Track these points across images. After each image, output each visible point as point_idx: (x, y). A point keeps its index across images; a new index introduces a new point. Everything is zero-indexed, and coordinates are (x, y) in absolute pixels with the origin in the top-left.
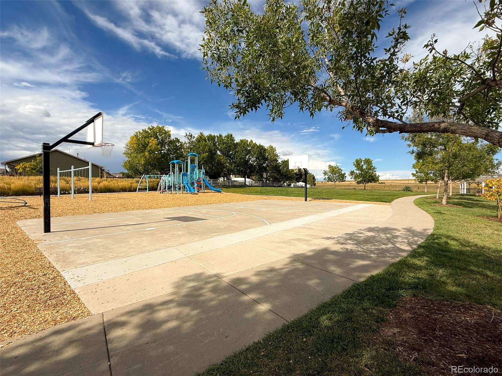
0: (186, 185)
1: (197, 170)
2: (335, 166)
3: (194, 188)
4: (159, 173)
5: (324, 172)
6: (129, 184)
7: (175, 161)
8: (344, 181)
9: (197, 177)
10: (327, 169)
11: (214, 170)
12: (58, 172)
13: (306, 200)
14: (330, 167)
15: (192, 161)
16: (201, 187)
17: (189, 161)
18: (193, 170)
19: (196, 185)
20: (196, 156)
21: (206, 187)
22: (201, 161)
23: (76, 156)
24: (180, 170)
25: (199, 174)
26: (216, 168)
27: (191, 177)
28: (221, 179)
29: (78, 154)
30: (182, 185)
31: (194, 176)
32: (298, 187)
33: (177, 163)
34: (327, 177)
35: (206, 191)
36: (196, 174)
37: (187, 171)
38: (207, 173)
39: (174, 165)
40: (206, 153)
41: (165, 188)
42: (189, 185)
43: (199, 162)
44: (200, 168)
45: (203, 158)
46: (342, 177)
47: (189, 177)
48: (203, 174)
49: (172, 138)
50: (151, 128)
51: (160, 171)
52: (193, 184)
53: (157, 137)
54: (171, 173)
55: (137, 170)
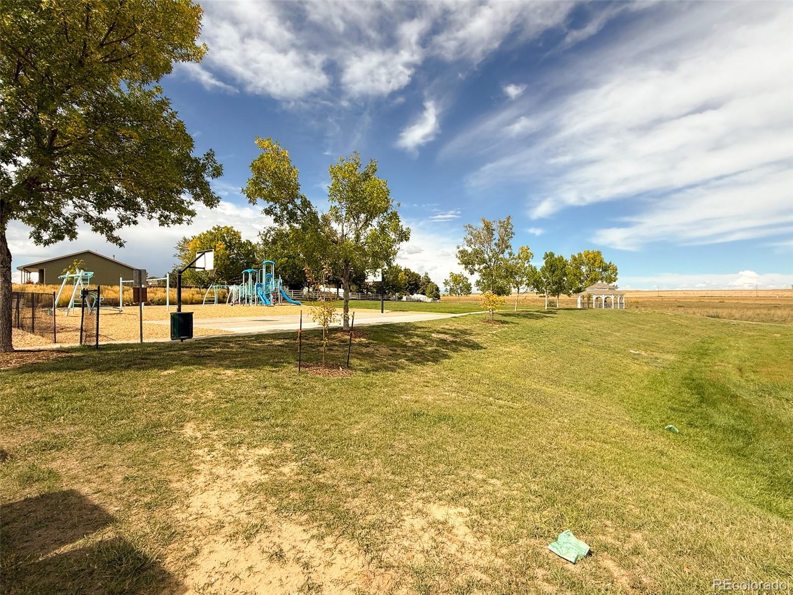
0: (261, 297)
1: (273, 280)
2: (459, 273)
3: (269, 300)
4: (226, 282)
5: (445, 281)
6: (191, 296)
7: (249, 271)
8: (470, 294)
9: (274, 288)
10: (448, 278)
11: (294, 278)
12: (121, 281)
13: (382, 312)
14: (452, 274)
15: (268, 268)
16: (277, 299)
17: (264, 270)
18: (268, 280)
19: (272, 297)
20: (272, 264)
21: (284, 299)
22: (278, 268)
23: (112, 258)
24: (254, 279)
25: (275, 285)
26: (297, 276)
27: (267, 288)
28: (305, 290)
29: (114, 256)
30: (256, 297)
31: (270, 287)
32: (414, 301)
33: (251, 273)
34: (448, 288)
35: (283, 304)
36: (272, 284)
37: (261, 282)
38: (285, 283)
39: (247, 274)
40: (284, 257)
41: (238, 300)
42: (265, 297)
43: (276, 269)
44: (277, 277)
45: (281, 264)
46: (467, 289)
47: (264, 288)
48: (280, 285)
49: (243, 240)
50: (216, 227)
51: (227, 280)
52: (268, 296)
53: (224, 240)
54: (243, 283)
55: (200, 279)
